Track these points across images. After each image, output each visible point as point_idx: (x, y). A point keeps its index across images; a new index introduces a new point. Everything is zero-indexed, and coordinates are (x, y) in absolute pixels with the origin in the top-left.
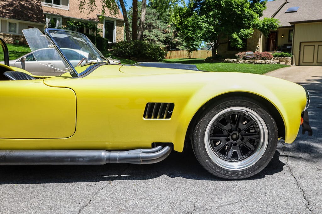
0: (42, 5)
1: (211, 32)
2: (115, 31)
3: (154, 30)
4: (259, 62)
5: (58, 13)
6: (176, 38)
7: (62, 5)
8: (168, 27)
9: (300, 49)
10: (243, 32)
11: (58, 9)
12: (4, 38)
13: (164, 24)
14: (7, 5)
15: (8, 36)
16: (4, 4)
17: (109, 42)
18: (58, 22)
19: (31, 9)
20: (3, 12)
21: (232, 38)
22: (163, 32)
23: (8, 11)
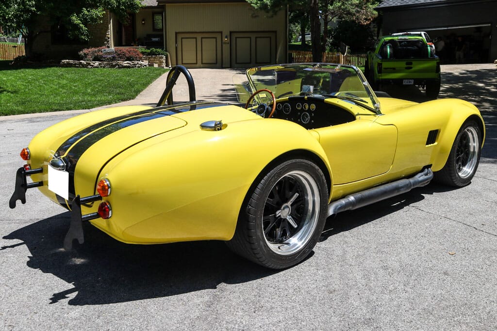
4: (126, 65)
9: (176, 43)
10: (86, 12)
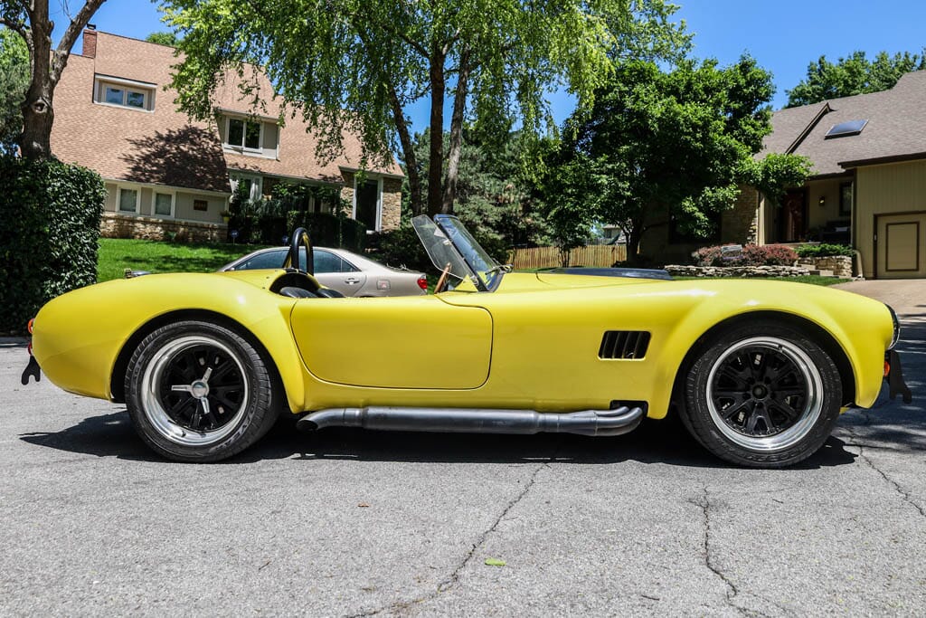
0: (224, 151)
1: (623, 197)
2: (380, 204)
3: (472, 198)
4: (760, 271)
5: (257, 167)
6: (528, 216)
7: (264, 148)
8: (509, 189)
9: (875, 233)
10: (710, 194)
11: (256, 158)
12: (146, 227)
13: (498, 183)
14: (153, 154)
15: (152, 223)
16: (148, 153)
17: (369, 232)
18: (254, 187)
19: (203, 162)
20: (146, 171)
21: (681, 211)
22: (494, 201)
23: (155, 168)
